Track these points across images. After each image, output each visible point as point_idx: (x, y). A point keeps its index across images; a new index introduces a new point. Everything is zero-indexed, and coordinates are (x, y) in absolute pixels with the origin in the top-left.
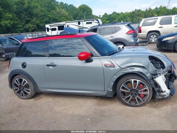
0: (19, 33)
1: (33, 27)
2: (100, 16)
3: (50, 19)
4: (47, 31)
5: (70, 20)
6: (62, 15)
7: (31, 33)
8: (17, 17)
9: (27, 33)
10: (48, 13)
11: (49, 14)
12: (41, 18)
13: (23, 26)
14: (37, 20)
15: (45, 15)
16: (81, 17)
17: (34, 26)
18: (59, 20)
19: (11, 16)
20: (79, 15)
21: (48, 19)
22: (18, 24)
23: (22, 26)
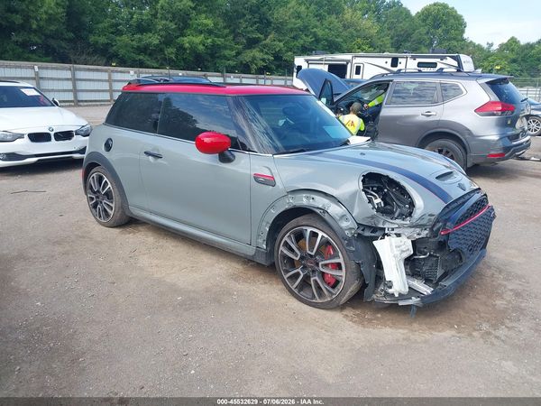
0: (222, 72)
1: (263, 60)
2: (492, 45)
3: (317, 41)
4: (295, 74)
5: (378, 50)
6: (358, 31)
7: (254, 76)
8: (225, 28)
9: (243, 75)
10: (314, 21)
11: (316, 27)
12: (292, 36)
13: (238, 54)
14: (280, 41)
15: (305, 29)
16: (420, 43)
17: (266, 57)
18: (345, 46)
19: (209, 22)
20: (415, 37)
21: (310, 39)
22: (225, 48)
23: (234, 53)
